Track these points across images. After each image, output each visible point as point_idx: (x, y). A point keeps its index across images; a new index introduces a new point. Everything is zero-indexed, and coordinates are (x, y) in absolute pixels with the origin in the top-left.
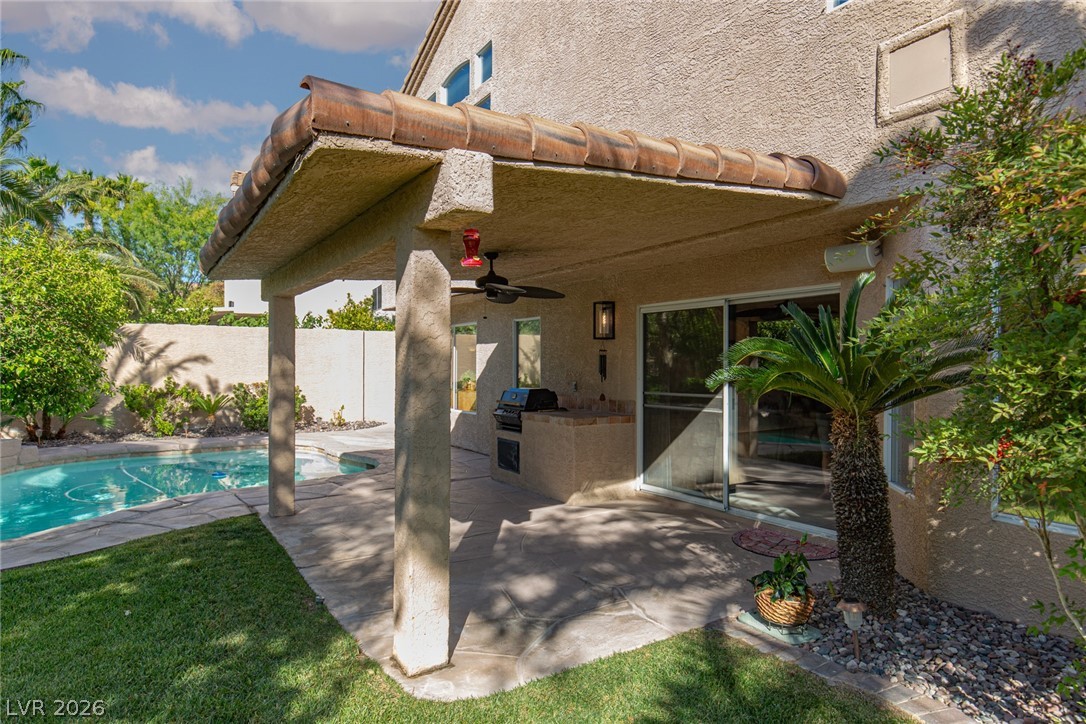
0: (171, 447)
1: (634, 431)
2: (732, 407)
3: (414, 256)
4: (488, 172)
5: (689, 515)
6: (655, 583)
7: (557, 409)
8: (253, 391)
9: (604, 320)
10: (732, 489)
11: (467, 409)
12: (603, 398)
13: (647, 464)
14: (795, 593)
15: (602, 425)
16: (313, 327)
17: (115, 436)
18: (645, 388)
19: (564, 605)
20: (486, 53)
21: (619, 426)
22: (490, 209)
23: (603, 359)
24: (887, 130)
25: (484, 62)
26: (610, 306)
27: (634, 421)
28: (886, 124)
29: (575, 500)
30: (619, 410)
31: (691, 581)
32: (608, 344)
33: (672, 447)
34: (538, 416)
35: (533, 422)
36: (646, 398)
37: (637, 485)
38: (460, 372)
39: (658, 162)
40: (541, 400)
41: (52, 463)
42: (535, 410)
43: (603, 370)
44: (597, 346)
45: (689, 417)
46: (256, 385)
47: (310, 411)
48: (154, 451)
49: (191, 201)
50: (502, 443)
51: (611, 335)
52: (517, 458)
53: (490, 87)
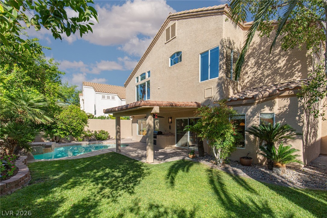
0: (84, 143)
1: (175, 138)
2: (189, 134)
3: (149, 116)
4: (159, 108)
5: (182, 149)
6: (177, 156)
7: (162, 134)
8: (98, 132)
9: (170, 120)
10: (189, 146)
11: (144, 135)
12: (170, 132)
13: (177, 142)
14: (192, 154)
15: (170, 137)
16: (108, 119)
17: (70, 142)
18: (177, 131)
19: (165, 158)
20: (149, 72)
21: (173, 137)
22: (159, 112)
23: (170, 126)
24: (205, 99)
25: (148, 73)
26: (171, 118)
27: (175, 136)
28: (205, 98)
29: (166, 148)
30: (173, 134)
31: (181, 156)
32: (171, 124)
33: (181, 140)
34: (159, 136)
35: (158, 137)
36: (177, 133)
37: (176, 146)
38: (143, 128)
39: (177, 105)
40: (160, 133)
41: (61, 146)
42: (159, 135)
43: (170, 128)
44: (169, 124)
45: (183, 135)
46: (99, 131)
47: (109, 136)
48: (81, 144)
49: (68, 87)
50: (154, 140)
51: (171, 123)
52: (156, 143)
53: (150, 79)
